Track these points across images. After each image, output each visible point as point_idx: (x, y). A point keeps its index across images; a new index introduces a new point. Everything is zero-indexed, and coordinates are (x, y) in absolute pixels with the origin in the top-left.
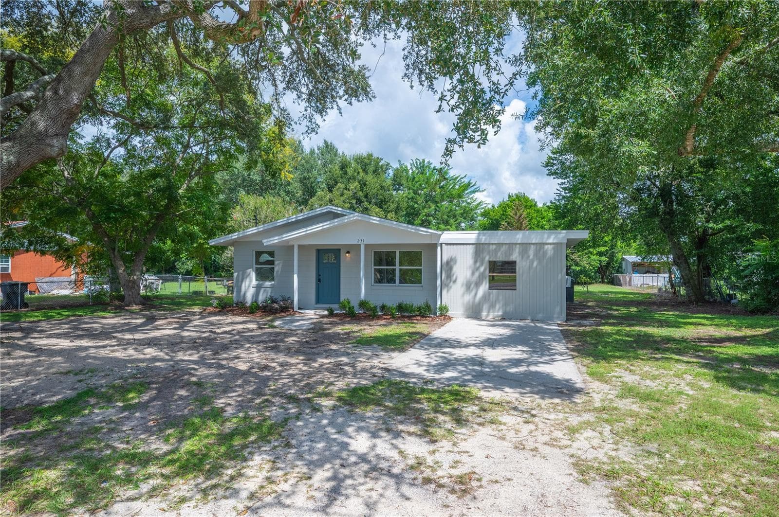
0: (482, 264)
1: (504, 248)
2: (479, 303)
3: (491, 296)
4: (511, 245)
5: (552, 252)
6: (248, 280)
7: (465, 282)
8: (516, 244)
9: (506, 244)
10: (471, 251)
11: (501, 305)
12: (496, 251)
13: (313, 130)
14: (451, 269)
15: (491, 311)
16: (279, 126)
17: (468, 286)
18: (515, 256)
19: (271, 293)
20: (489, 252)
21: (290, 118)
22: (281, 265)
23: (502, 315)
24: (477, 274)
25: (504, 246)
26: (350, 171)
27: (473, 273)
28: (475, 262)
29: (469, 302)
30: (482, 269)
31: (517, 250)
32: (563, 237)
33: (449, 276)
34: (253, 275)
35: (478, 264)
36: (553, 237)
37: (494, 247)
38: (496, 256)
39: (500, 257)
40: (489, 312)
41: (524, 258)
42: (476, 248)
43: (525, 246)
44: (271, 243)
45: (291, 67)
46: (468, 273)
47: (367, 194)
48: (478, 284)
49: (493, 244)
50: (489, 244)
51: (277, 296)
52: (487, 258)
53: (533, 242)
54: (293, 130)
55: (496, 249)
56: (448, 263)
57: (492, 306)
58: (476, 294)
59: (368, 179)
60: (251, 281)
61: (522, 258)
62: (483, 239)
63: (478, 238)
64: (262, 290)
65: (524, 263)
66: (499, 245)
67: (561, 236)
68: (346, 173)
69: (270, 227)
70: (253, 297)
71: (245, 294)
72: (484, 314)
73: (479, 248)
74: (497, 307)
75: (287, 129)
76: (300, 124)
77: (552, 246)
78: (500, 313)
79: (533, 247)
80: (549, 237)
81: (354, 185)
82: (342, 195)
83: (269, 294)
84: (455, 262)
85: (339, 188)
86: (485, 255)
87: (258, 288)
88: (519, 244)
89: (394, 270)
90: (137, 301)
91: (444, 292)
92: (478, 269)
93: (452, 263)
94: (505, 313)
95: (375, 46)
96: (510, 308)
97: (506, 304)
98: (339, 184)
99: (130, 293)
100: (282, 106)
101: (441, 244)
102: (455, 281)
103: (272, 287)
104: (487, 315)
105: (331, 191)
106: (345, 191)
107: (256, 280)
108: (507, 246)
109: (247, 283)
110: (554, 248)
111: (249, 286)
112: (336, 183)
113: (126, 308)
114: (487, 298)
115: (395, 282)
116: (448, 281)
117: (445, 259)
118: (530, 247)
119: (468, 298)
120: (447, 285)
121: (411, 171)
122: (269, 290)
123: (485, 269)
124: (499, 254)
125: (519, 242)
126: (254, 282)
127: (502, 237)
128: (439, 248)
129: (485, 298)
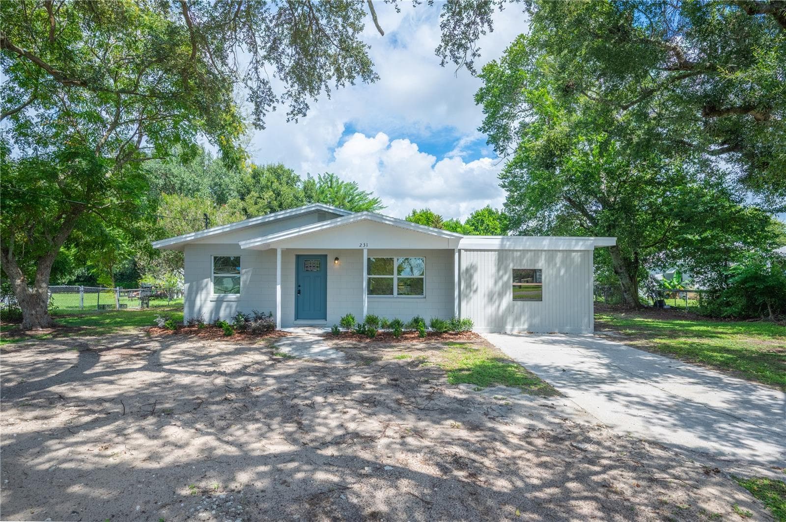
0: (506, 273)
1: (529, 255)
2: (503, 316)
3: (516, 307)
4: (537, 252)
5: (579, 260)
6: (204, 292)
7: (487, 293)
8: (542, 251)
9: (531, 251)
10: (494, 258)
11: (526, 316)
12: (521, 258)
13: (300, 111)
14: (471, 277)
15: (516, 324)
16: (256, 102)
17: (491, 297)
18: (541, 264)
19: (237, 307)
20: (513, 258)
21: (271, 94)
22: (250, 274)
23: (528, 329)
24: (500, 283)
25: (529, 253)
26: (263, 180)
27: (496, 283)
28: (499, 270)
29: (491, 315)
30: (505, 278)
31: (543, 257)
32: (591, 245)
33: (469, 286)
34: (211, 286)
35: (501, 273)
36: (581, 243)
37: (519, 253)
38: (521, 264)
39: (526, 265)
40: (513, 326)
41: (551, 267)
42: (499, 255)
43: (551, 254)
44: (252, 245)
45: (276, 30)
46: (491, 282)
47: (281, 204)
48: (501, 295)
49: (517, 251)
50: (513, 251)
51: (248, 311)
52: (511, 266)
53: (561, 249)
54: (274, 108)
55: (520, 256)
56: (467, 270)
57: (517, 319)
58: (499, 306)
59: (283, 189)
60: (208, 294)
61: (549, 265)
62: (508, 245)
63: (502, 244)
64: (224, 305)
65: (551, 272)
66: (524, 252)
67: (589, 243)
68: (258, 182)
69: (240, 226)
70: (211, 313)
71: (200, 310)
72: (508, 328)
73: (503, 255)
74: (523, 319)
75: (266, 107)
76: (283, 102)
77: (579, 254)
78: (526, 326)
79: (560, 255)
80: (576, 244)
81: (268, 195)
82: (256, 204)
83: (234, 309)
84: (476, 270)
85: (253, 196)
86: (508, 262)
87: (219, 302)
88: (545, 250)
89: (392, 279)
90: (44, 321)
91: (463, 304)
92: (501, 278)
93: (472, 271)
94: (530, 326)
95: (399, 11)
96: (536, 321)
97: (532, 316)
98: (253, 193)
99: (34, 312)
100: (261, 77)
101: (460, 251)
102: (475, 291)
103: (238, 301)
104: (512, 330)
105: (243, 199)
106: (259, 200)
107: (215, 293)
108: (533, 253)
109: (203, 296)
110: (581, 256)
111: (205, 300)
112: (249, 192)
113: (28, 333)
114: (511, 309)
115: (392, 294)
116: (468, 291)
117: (463, 267)
118: (557, 255)
119: (491, 310)
120: (466, 296)
121: (318, 185)
122: (234, 305)
123: (509, 278)
124: (525, 261)
125: (545, 249)
126: (213, 296)
127: (528, 243)
128: (457, 255)
129: (509, 310)
